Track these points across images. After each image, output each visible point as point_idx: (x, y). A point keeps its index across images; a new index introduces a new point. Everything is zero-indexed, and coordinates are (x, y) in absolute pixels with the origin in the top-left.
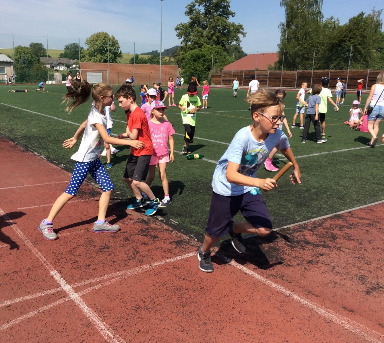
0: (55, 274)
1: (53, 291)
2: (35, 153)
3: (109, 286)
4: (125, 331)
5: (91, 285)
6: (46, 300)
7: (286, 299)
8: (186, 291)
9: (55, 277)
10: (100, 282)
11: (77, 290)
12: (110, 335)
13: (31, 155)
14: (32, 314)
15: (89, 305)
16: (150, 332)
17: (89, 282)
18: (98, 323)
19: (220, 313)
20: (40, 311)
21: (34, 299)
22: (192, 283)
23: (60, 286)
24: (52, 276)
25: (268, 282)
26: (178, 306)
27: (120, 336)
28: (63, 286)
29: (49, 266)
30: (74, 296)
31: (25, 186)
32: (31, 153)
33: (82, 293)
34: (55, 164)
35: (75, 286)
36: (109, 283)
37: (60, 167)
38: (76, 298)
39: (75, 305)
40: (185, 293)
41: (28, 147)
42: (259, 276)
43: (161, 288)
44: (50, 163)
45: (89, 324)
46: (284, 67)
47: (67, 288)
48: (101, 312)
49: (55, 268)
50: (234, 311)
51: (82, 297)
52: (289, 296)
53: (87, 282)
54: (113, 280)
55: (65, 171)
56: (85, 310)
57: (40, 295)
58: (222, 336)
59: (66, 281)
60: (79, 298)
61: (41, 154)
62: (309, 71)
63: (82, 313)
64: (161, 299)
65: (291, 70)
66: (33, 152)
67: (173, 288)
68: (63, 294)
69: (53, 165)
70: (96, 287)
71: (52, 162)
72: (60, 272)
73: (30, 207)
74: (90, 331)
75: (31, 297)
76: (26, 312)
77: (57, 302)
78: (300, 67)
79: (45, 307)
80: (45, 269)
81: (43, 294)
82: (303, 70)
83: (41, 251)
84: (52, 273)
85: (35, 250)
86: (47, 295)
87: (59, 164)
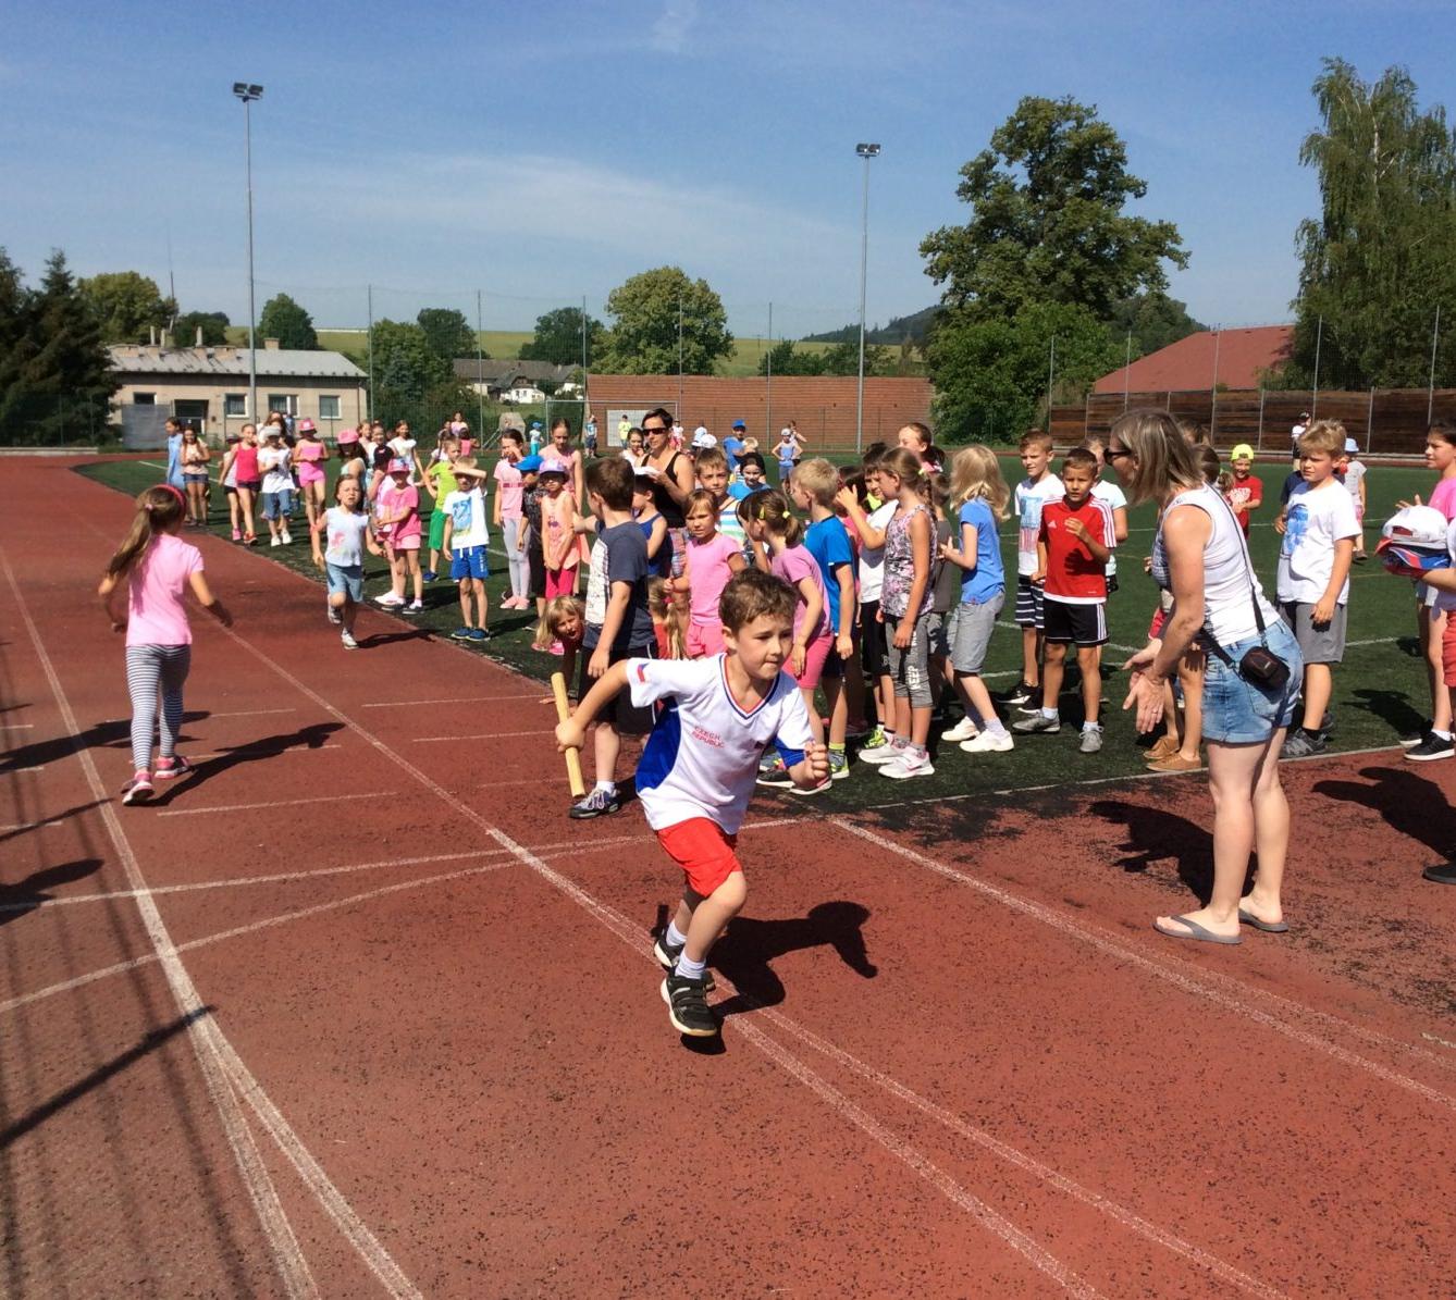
0: (495, 833)
1: (492, 853)
3: (599, 854)
4: (619, 901)
5: (563, 850)
6: (481, 861)
7: (952, 885)
9: (496, 837)
11: (535, 854)
12: (592, 903)
14: (452, 875)
15: (558, 871)
17: (562, 846)
18: (571, 890)
21: (456, 860)
23: (504, 848)
24: (490, 835)
25: (931, 863)
27: (610, 905)
28: (511, 848)
29: (483, 823)
30: (531, 860)
31: (426, 702)
33: (543, 858)
34: (497, 661)
35: (533, 849)
37: (509, 668)
38: (535, 862)
39: (533, 871)
45: (555, 890)
46: (1321, 381)
47: (519, 850)
48: (580, 881)
49: (496, 827)
51: (545, 862)
52: (963, 882)
53: (557, 845)
54: (607, 847)
56: (550, 876)
57: (466, 856)
59: (517, 843)
60: (540, 863)
62: (1418, 391)
63: (543, 879)
65: (1347, 390)
68: (510, 857)
70: (574, 853)
72: (505, 831)
73: (439, 739)
75: (451, 857)
76: (444, 873)
77: (499, 866)
78: (1384, 375)
79: (476, 870)
80: (476, 826)
81: (473, 855)
82: (1396, 387)
83: (466, 803)
84: (489, 832)
85: (454, 802)
86: (481, 857)
87: (507, 661)
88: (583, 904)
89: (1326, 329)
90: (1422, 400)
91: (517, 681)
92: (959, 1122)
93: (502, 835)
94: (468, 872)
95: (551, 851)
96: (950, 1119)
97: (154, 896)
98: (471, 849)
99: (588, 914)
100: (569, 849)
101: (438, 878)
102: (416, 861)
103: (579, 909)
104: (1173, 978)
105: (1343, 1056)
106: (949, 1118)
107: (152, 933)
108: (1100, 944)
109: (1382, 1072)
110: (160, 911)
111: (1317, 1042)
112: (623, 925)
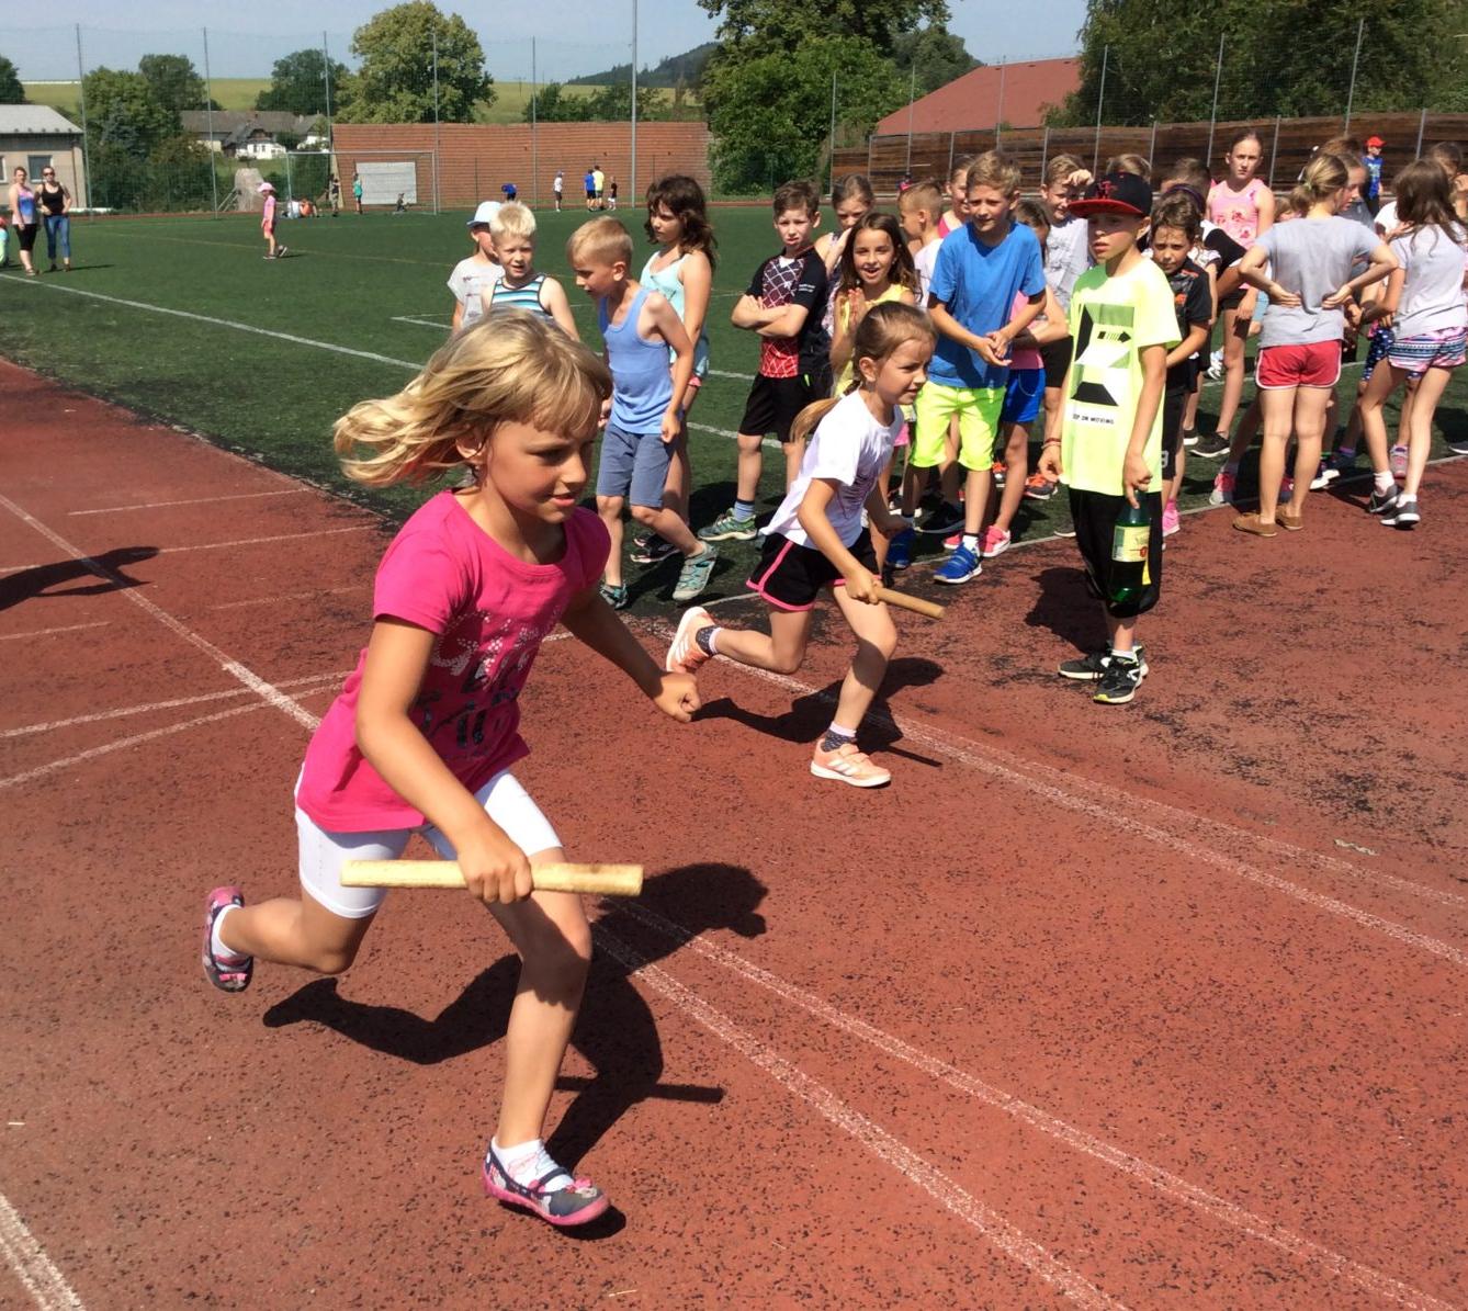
0: (234, 668)
1: (229, 694)
2: (176, 427)
5: (321, 683)
6: (214, 706)
9: (236, 673)
11: (286, 691)
13: (162, 431)
14: (179, 727)
15: (310, 709)
17: (319, 679)
21: (184, 705)
23: (246, 686)
24: (228, 671)
28: (253, 685)
29: (219, 655)
30: (280, 700)
31: (150, 506)
32: (163, 427)
33: (301, 695)
34: (237, 452)
35: (283, 685)
37: (254, 461)
38: (285, 702)
39: (281, 713)
41: (149, 413)
44: (221, 452)
46: (1105, 113)
47: (264, 688)
49: (235, 659)
51: (297, 701)
53: (313, 679)
55: (267, 469)
56: (305, 719)
57: (198, 699)
59: (263, 678)
60: (292, 703)
61: (192, 430)
62: (1200, 125)
63: (296, 724)
66: (166, 425)
68: (255, 697)
69: (230, 455)
71: (227, 449)
72: (246, 664)
75: (177, 703)
76: (168, 724)
77: (239, 710)
78: (1166, 109)
79: (210, 718)
80: (210, 660)
81: (205, 698)
82: (1176, 121)
83: (197, 630)
84: (227, 666)
85: (182, 630)
86: (215, 700)
87: (249, 452)
89: (1112, 61)
90: (1204, 134)
91: (261, 475)
92: (828, 1008)
93: (243, 669)
94: (199, 721)
95: (307, 686)
96: (817, 1005)
98: (205, 691)
100: (327, 683)
101: (159, 732)
102: (132, 711)
104: (1050, 792)
105: (1255, 876)
106: (815, 1005)
108: (963, 757)
109: (1302, 894)
111: (1222, 861)
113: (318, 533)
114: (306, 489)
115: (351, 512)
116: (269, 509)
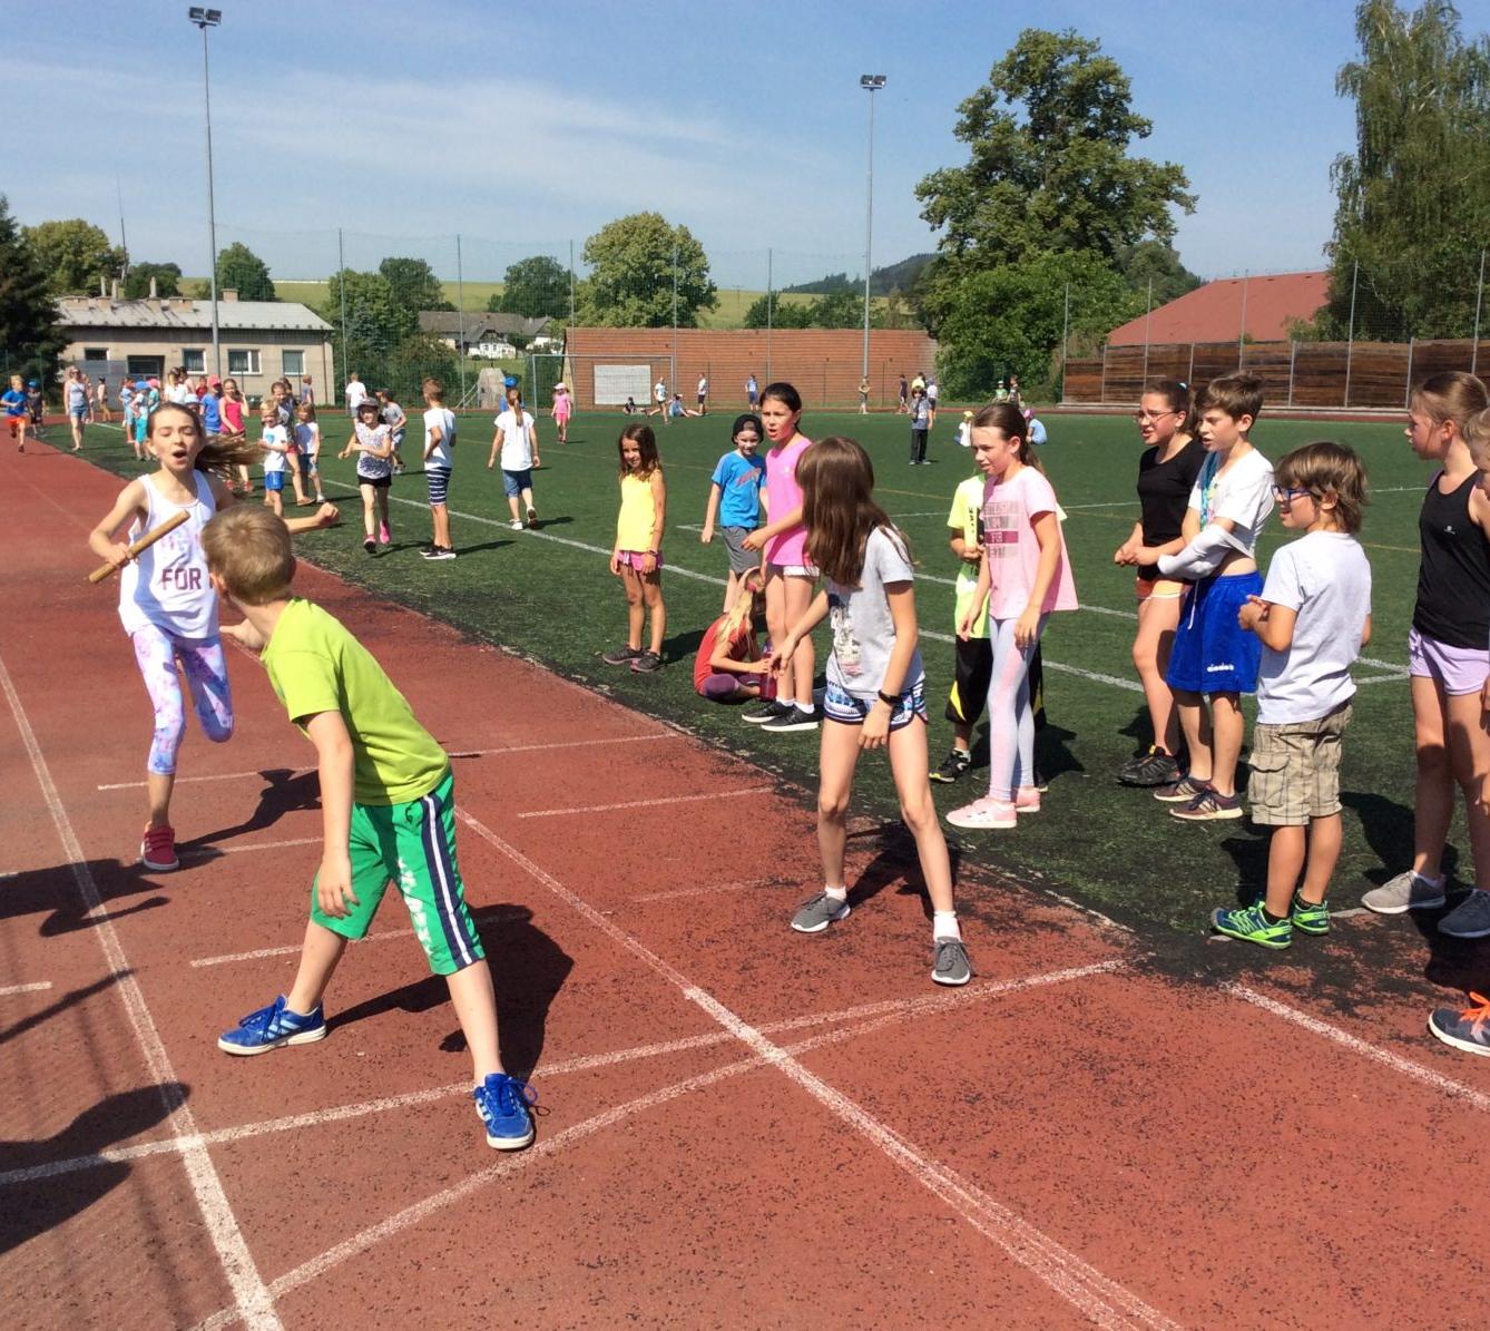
0: (693, 993)
1: (709, 1039)
2: (505, 648)
3: (869, 1037)
4: (954, 1152)
5: (816, 1030)
6: (700, 1059)
7: (1448, 1102)
8: (1116, 1065)
9: (703, 1004)
10: (838, 1025)
11: (778, 1040)
12: (913, 1157)
13: (493, 654)
14: (669, 1093)
15: (828, 1081)
16: (1029, 1159)
17: (808, 1023)
18: (868, 1126)
19: (1236, 1128)
20: (692, 1087)
21: (662, 1056)
22: (1127, 1045)
23: (724, 1028)
24: (692, 1002)
25: (1383, 1055)
26: (1099, 1102)
27: (945, 1162)
28: (733, 1027)
29: (675, 977)
30: (774, 1055)
31: (514, 749)
32: (493, 649)
33: (797, 1049)
34: (580, 682)
35: (767, 1030)
36: (864, 1029)
37: (601, 694)
38: (783, 1059)
39: (786, 1078)
40: (1113, 1071)
41: (473, 630)
42: (1350, 1037)
43: (1033, 1052)
44: (564, 682)
45: (844, 1128)
46: (1356, 330)
47: (748, 1034)
48: (870, 1103)
49: (693, 982)
50: (1281, 1126)
51: (797, 1058)
52: (1457, 1095)
53: (800, 1022)
54: (879, 1023)
55: (621, 707)
56: (820, 1091)
57: (676, 1047)
58: (1254, 1185)
59: (740, 1015)
60: (791, 1061)
61: (524, 652)
62: (1462, 342)
63: (813, 1099)
64: (1040, 1082)
65: (1384, 340)
66: (495, 646)
67: (1071, 1054)
68: (739, 1050)
69: (574, 686)
70: (834, 1037)
71: (568, 677)
72: (711, 991)
73: (554, 812)
74: (852, 1144)
75: (652, 1050)
76: (652, 1088)
77: (732, 1068)
78: (1424, 326)
79: (700, 1078)
80: (665, 982)
81: (683, 1045)
82: (1436, 338)
83: (632, 933)
84: (688, 993)
85: (614, 931)
86: (696, 1050)
87: (593, 683)
88: (901, 1162)
89: (1363, 277)
90: (1466, 352)
93: (711, 1000)
94: (692, 1083)
97: (213, 1150)
98: (677, 1032)
99: (922, 1188)
100: (821, 1029)
101: (647, 1100)
102: (602, 1061)
103: (900, 1176)
107: (221, 1246)
110: (226, 1187)
112: (989, 1213)
113: (712, 796)
114: (673, 734)
115: (735, 768)
116: (645, 760)
